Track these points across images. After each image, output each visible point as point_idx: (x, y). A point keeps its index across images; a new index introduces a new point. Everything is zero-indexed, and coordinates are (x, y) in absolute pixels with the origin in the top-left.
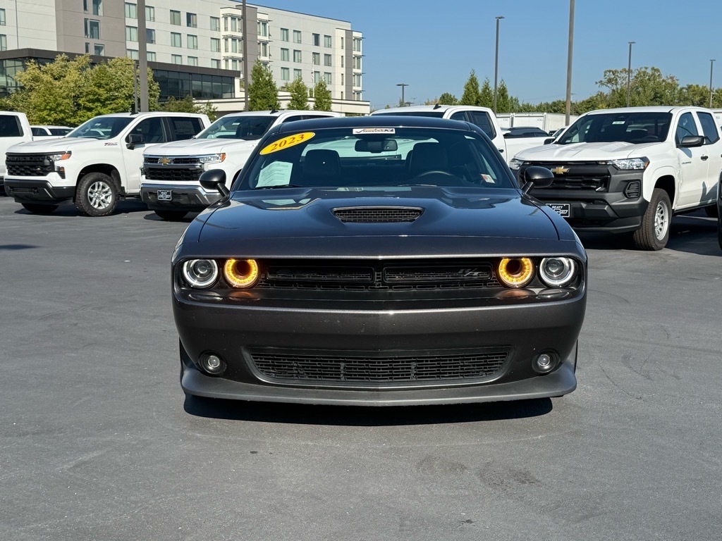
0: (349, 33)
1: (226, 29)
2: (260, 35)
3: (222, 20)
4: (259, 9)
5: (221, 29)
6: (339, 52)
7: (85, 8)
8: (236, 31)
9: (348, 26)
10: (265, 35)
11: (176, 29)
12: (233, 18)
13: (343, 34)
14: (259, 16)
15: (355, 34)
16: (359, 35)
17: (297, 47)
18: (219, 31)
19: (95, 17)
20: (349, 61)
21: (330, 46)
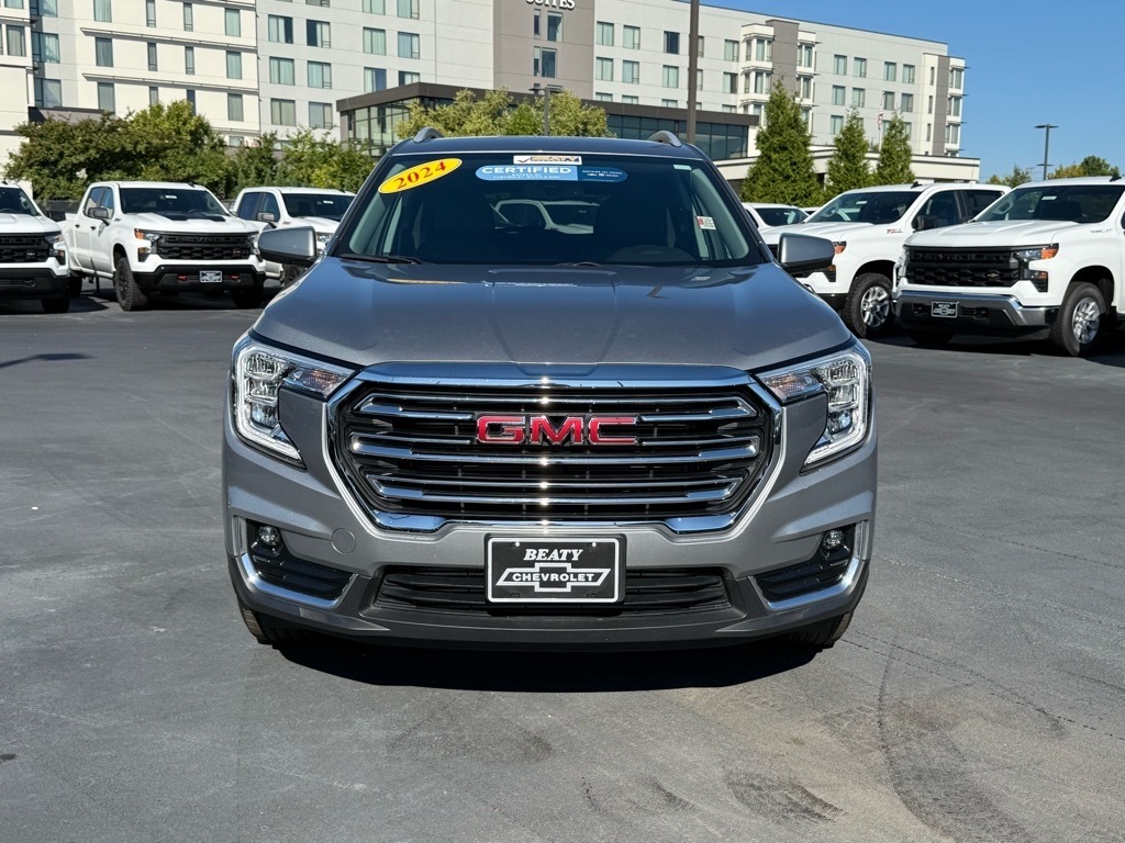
0: (943, 60)
1: (748, 58)
2: (800, 65)
3: (743, 46)
4: (803, 25)
5: (740, 59)
6: (926, 90)
7: (537, 31)
8: (763, 60)
9: (943, 50)
10: (809, 65)
11: (672, 59)
12: (760, 40)
13: (934, 61)
14: (802, 36)
15: (954, 62)
16: (960, 63)
17: (859, 83)
18: (738, 60)
19: (551, 45)
20: (943, 102)
21: (912, 81)
